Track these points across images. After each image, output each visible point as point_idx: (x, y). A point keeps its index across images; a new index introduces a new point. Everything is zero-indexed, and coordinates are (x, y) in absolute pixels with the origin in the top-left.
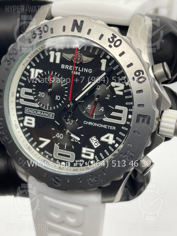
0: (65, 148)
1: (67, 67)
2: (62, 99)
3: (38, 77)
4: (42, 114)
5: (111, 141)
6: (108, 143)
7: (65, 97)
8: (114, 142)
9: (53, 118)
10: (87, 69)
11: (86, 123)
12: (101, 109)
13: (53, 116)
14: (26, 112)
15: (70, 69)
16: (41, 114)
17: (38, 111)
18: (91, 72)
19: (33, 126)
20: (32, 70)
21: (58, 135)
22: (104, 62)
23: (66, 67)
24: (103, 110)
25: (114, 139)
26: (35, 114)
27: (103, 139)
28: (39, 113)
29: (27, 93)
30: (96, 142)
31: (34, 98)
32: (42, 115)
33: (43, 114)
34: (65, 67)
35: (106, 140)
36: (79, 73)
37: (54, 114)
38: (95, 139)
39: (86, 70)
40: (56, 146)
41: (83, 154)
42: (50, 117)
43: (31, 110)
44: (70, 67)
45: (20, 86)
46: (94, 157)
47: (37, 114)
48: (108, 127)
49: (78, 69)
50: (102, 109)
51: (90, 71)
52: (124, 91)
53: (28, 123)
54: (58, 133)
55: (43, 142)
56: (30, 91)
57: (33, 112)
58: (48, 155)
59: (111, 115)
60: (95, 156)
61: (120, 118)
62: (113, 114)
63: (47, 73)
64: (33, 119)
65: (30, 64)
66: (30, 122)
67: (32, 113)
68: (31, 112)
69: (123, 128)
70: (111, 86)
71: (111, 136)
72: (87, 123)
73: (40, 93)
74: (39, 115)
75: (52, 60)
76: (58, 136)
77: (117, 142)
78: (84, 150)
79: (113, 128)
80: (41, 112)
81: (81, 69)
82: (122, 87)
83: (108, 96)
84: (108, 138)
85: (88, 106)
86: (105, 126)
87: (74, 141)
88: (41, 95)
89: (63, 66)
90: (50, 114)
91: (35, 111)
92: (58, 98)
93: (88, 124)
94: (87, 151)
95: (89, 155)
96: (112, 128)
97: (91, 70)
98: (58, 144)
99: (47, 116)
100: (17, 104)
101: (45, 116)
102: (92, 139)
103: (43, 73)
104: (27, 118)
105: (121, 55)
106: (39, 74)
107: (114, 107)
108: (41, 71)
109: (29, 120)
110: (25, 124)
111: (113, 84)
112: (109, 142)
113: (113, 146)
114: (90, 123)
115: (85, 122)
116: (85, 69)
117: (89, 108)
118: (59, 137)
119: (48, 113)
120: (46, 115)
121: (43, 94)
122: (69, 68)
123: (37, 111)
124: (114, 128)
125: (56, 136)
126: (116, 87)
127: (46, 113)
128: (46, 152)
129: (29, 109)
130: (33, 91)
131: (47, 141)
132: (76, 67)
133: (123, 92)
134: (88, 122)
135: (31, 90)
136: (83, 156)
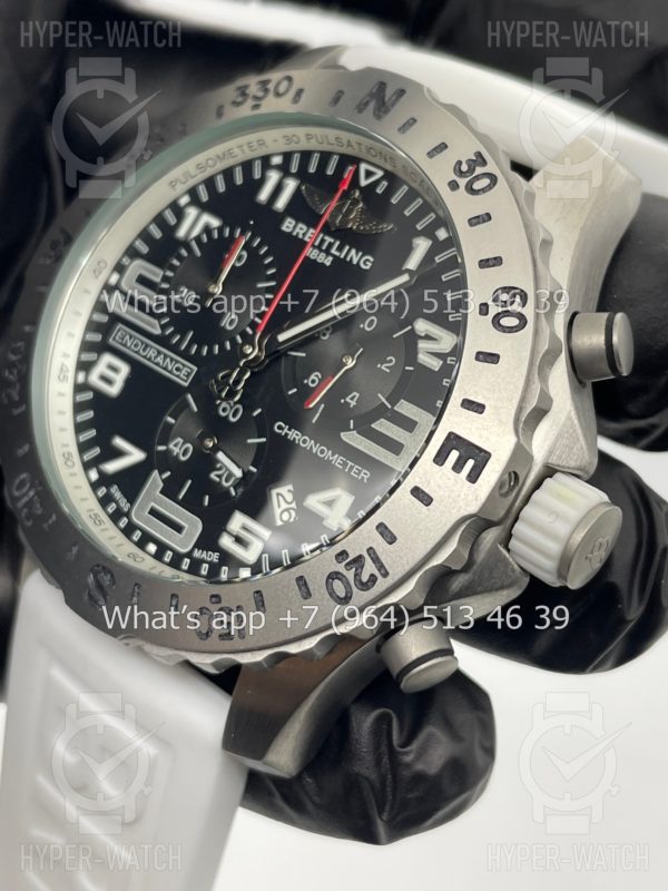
0: (181, 497)
1: (301, 232)
2: (240, 329)
3: (198, 239)
4: (160, 359)
5: (336, 519)
6: (325, 523)
7: (253, 325)
8: (345, 523)
9: (186, 381)
10: (360, 254)
11: (283, 429)
12: (348, 400)
13: (188, 376)
14: (114, 339)
15: (306, 239)
16: (156, 357)
17: (152, 347)
18: (368, 268)
19: (114, 390)
20: (192, 212)
21: (176, 445)
22: (422, 246)
23: (297, 230)
24: (353, 403)
25: (351, 512)
26: (137, 352)
27: (314, 502)
28: (152, 353)
29: (142, 280)
30: (287, 510)
32: (157, 364)
33: (161, 362)
34: (295, 227)
35: (322, 510)
36: (330, 258)
37: (195, 369)
38: (289, 497)
39: (354, 256)
40: (156, 480)
41: (230, 534)
42: (178, 376)
43: (131, 336)
44: (309, 234)
45: (132, 252)
46: (260, 557)
47: (145, 357)
48: (345, 464)
49: (331, 245)
50: (352, 399)
51: (365, 263)
52: (449, 358)
53: (102, 378)
54: (179, 440)
55: (119, 454)
56: (156, 275)
57: (136, 346)
58: (117, 503)
59: (373, 426)
60: (263, 553)
61: (396, 448)
62: (383, 426)
63: (232, 233)
64: (125, 369)
65: (193, 192)
66: (112, 376)
67: (129, 348)
68: (129, 344)
70: (413, 329)
71: (346, 500)
72: (286, 430)
74: (149, 359)
75: (264, 196)
76: (176, 450)
78: (238, 522)
79: (362, 474)
80: (159, 353)
81: (340, 249)
82: (446, 343)
83: (391, 361)
84: (330, 503)
85: (312, 377)
86: (337, 460)
87: (218, 479)
89: (288, 225)
90: (184, 365)
91: (142, 342)
93: (287, 434)
94: (244, 528)
95: (245, 544)
96: (358, 474)
97: (372, 259)
98: (164, 476)
99: (170, 372)
100: (100, 307)
101: (165, 369)
102: (278, 494)
103: (220, 230)
104: (107, 358)
105: (475, 221)
106: (207, 230)
107: (394, 405)
108: (215, 223)
109: (110, 367)
110: (94, 379)
111: (422, 326)
112: (328, 517)
114: (294, 435)
115: (280, 427)
116: (353, 251)
117: (313, 381)
118: (178, 454)
119: (177, 362)
120: (170, 368)
122: (304, 234)
123: (147, 346)
124: (365, 475)
125: (171, 446)
126: (428, 337)
127: (172, 360)
128: (115, 490)
129: (127, 333)
130: (165, 279)
131: (135, 456)
132: (329, 239)
133: (445, 361)
134: (289, 429)
135: (161, 273)
136: (226, 542)
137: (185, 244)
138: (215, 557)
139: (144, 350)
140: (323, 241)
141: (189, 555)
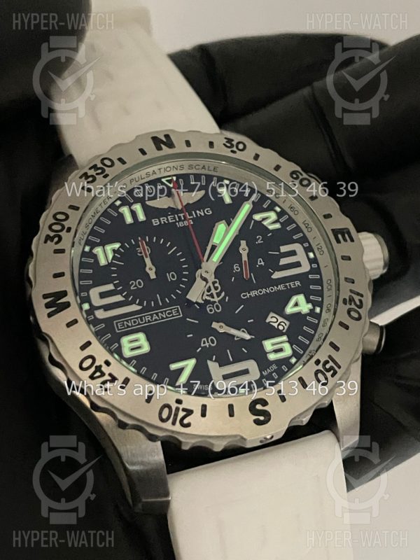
0: (231, 360)
1: (165, 221)
2: (180, 276)
3: (114, 258)
4: (155, 317)
5: (305, 308)
6: (302, 313)
7: (185, 269)
8: (310, 306)
9: (179, 315)
10: (202, 210)
11: (246, 295)
12: (259, 264)
13: (178, 311)
14: (119, 330)
15: (170, 221)
16: (152, 319)
17: (144, 316)
18: (211, 213)
19: (146, 348)
20: (98, 251)
21: (204, 343)
23: (162, 221)
24: (263, 263)
25: (308, 301)
26: (139, 324)
27: (289, 310)
28: (148, 318)
29: (104, 295)
30: (279, 325)
31: (124, 297)
32: (156, 320)
33: (157, 317)
34: (160, 221)
35: (296, 310)
36: (191, 221)
37: (178, 306)
38: (274, 320)
39: (201, 213)
40: (213, 366)
41: (270, 352)
42: (173, 316)
43: (127, 321)
44: (170, 219)
45: (83, 288)
46: (293, 349)
47: (145, 323)
48: (286, 286)
49: (185, 216)
50: (261, 262)
51: (207, 211)
52: (280, 220)
53: (133, 349)
54: (203, 340)
55: (181, 370)
57: (135, 322)
58: (203, 390)
59: (280, 264)
60: (291, 346)
61: (298, 265)
62: (283, 261)
63: (130, 244)
64: (141, 336)
65: (88, 243)
66: (137, 344)
67: (132, 326)
68: (130, 325)
69: (310, 276)
70: (255, 220)
71: (301, 298)
72: (248, 295)
73: (132, 284)
74: (149, 322)
75: (129, 220)
76: (207, 344)
77: (315, 304)
78: (268, 345)
80: (152, 315)
81: (191, 215)
82: (273, 216)
83: (259, 238)
84: (296, 305)
85: (235, 268)
86: (281, 287)
87: (239, 339)
88: (136, 286)
89: (155, 222)
90: (171, 310)
91: (137, 318)
92: (173, 276)
93: (250, 296)
94: (273, 345)
95: (281, 350)
96: (295, 285)
97: (209, 209)
98: (214, 359)
99: (167, 317)
100: (94, 323)
101: (163, 318)
103: (122, 247)
104: (125, 341)
105: (256, 158)
106: (114, 251)
107: (279, 250)
108: (117, 246)
109: (131, 342)
110: (127, 353)
111: (257, 217)
112: (301, 310)
113: (312, 313)
114: (253, 293)
115: (244, 296)
116: (198, 212)
117: (237, 269)
118: (209, 345)
119: (165, 311)
121: (139, 283)
122: (168, 220)
123: (141, 318)
124: (298, 283)
125: (202, 345)
126: (264, 219)
127: (162, 312)
129: (123, 321)
130: (116, 286)
131: (190, 364)
132: (182, 215)
133: (280, 222)
134: (249, 293)
135: (111, 285)
136: (272, 357)
137: (110, 265)
138: (274, 367)
139: (142, 320)
140: (179, 218)
141: (262, 377)
